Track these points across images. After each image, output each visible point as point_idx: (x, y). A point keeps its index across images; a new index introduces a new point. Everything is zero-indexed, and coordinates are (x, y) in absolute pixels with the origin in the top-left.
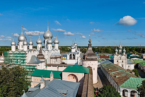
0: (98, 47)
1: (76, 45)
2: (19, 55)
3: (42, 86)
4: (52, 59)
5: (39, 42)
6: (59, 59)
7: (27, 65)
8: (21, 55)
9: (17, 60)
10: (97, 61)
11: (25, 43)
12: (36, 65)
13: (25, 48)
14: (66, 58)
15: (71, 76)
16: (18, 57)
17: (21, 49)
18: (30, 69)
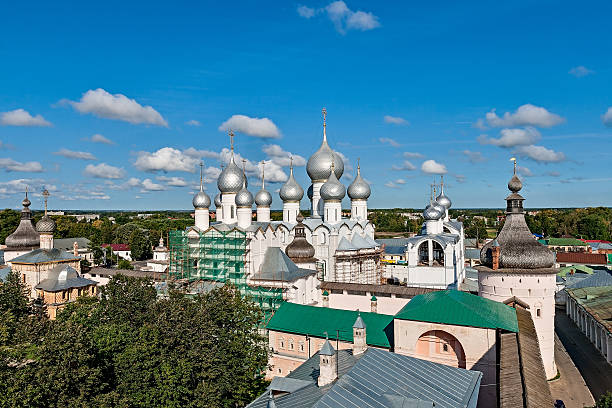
0: (542, 210)
1: (444, 202)
2: (221, 246)
3: (327, 376)
4: (341, 264)
5: (292, 192)
6: (369, 264)
7: (252, 283)
8: (227, 246)
9: (216, 265)
10: (554, 277)
11: (244, 198)
12: (285, 284)
13: (244, 220)
14: (397, 259)
15: (433, 337)
16: (218, 251)
17: (228, 221)
18: (261, 300)
